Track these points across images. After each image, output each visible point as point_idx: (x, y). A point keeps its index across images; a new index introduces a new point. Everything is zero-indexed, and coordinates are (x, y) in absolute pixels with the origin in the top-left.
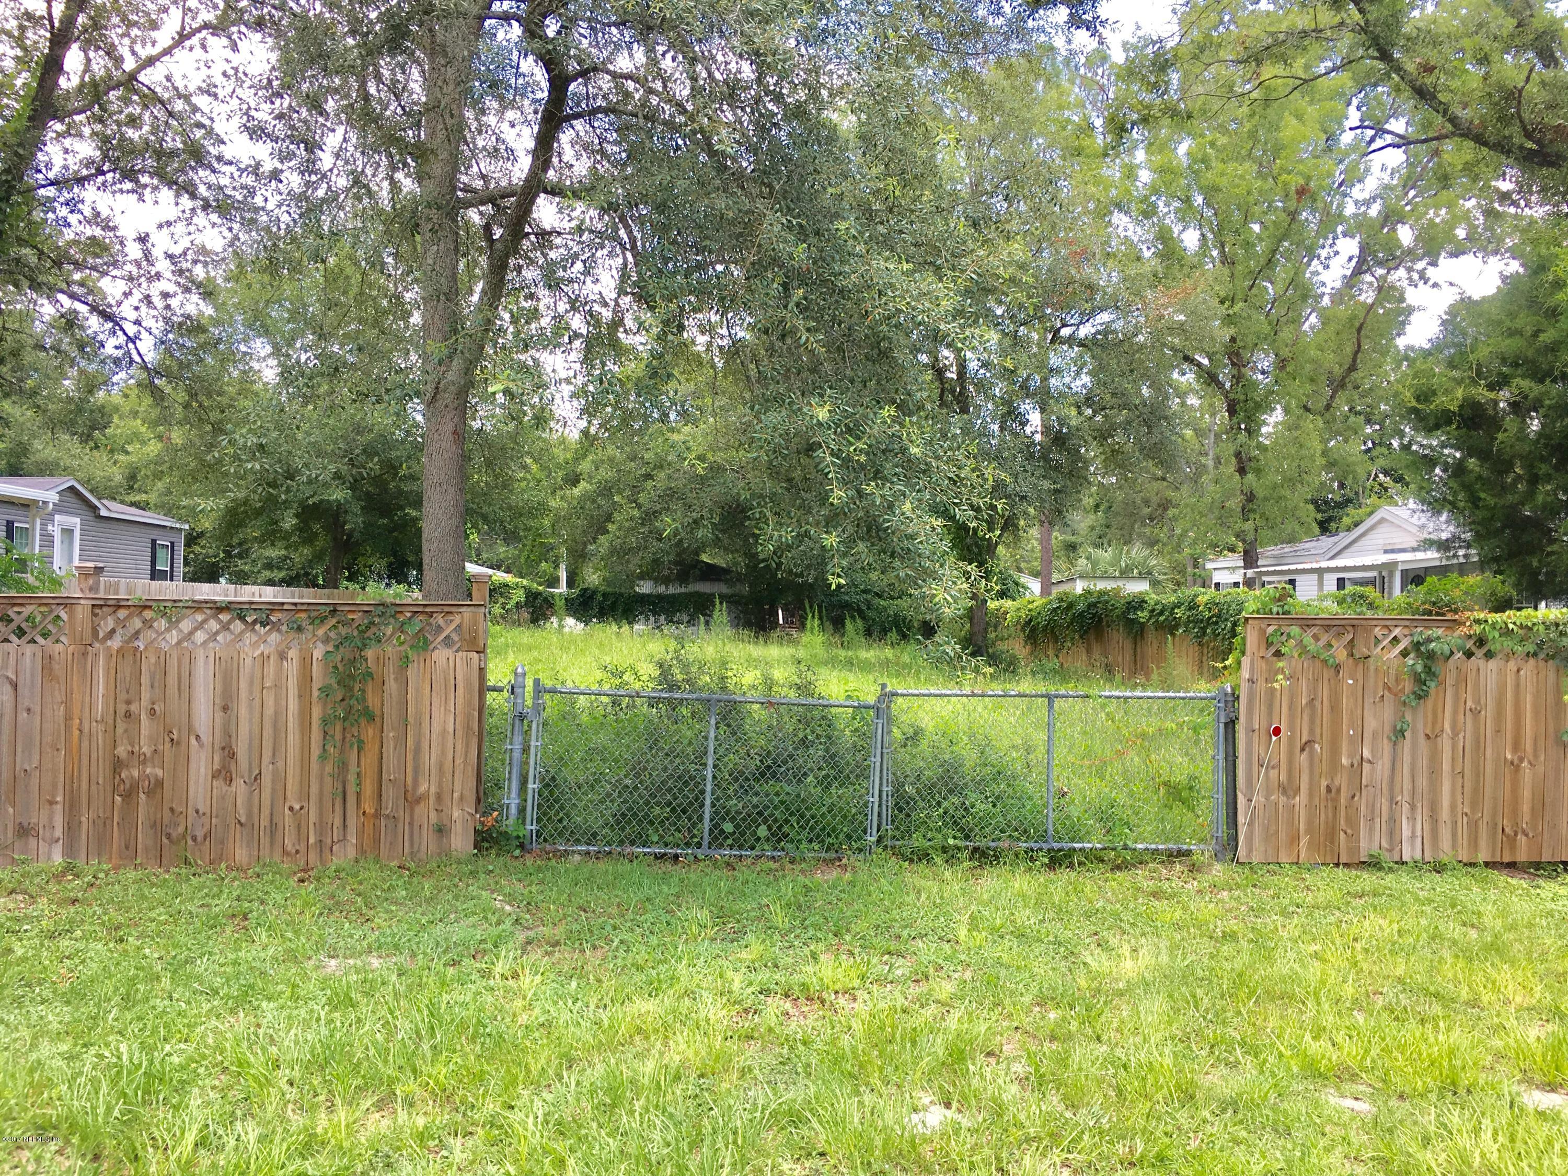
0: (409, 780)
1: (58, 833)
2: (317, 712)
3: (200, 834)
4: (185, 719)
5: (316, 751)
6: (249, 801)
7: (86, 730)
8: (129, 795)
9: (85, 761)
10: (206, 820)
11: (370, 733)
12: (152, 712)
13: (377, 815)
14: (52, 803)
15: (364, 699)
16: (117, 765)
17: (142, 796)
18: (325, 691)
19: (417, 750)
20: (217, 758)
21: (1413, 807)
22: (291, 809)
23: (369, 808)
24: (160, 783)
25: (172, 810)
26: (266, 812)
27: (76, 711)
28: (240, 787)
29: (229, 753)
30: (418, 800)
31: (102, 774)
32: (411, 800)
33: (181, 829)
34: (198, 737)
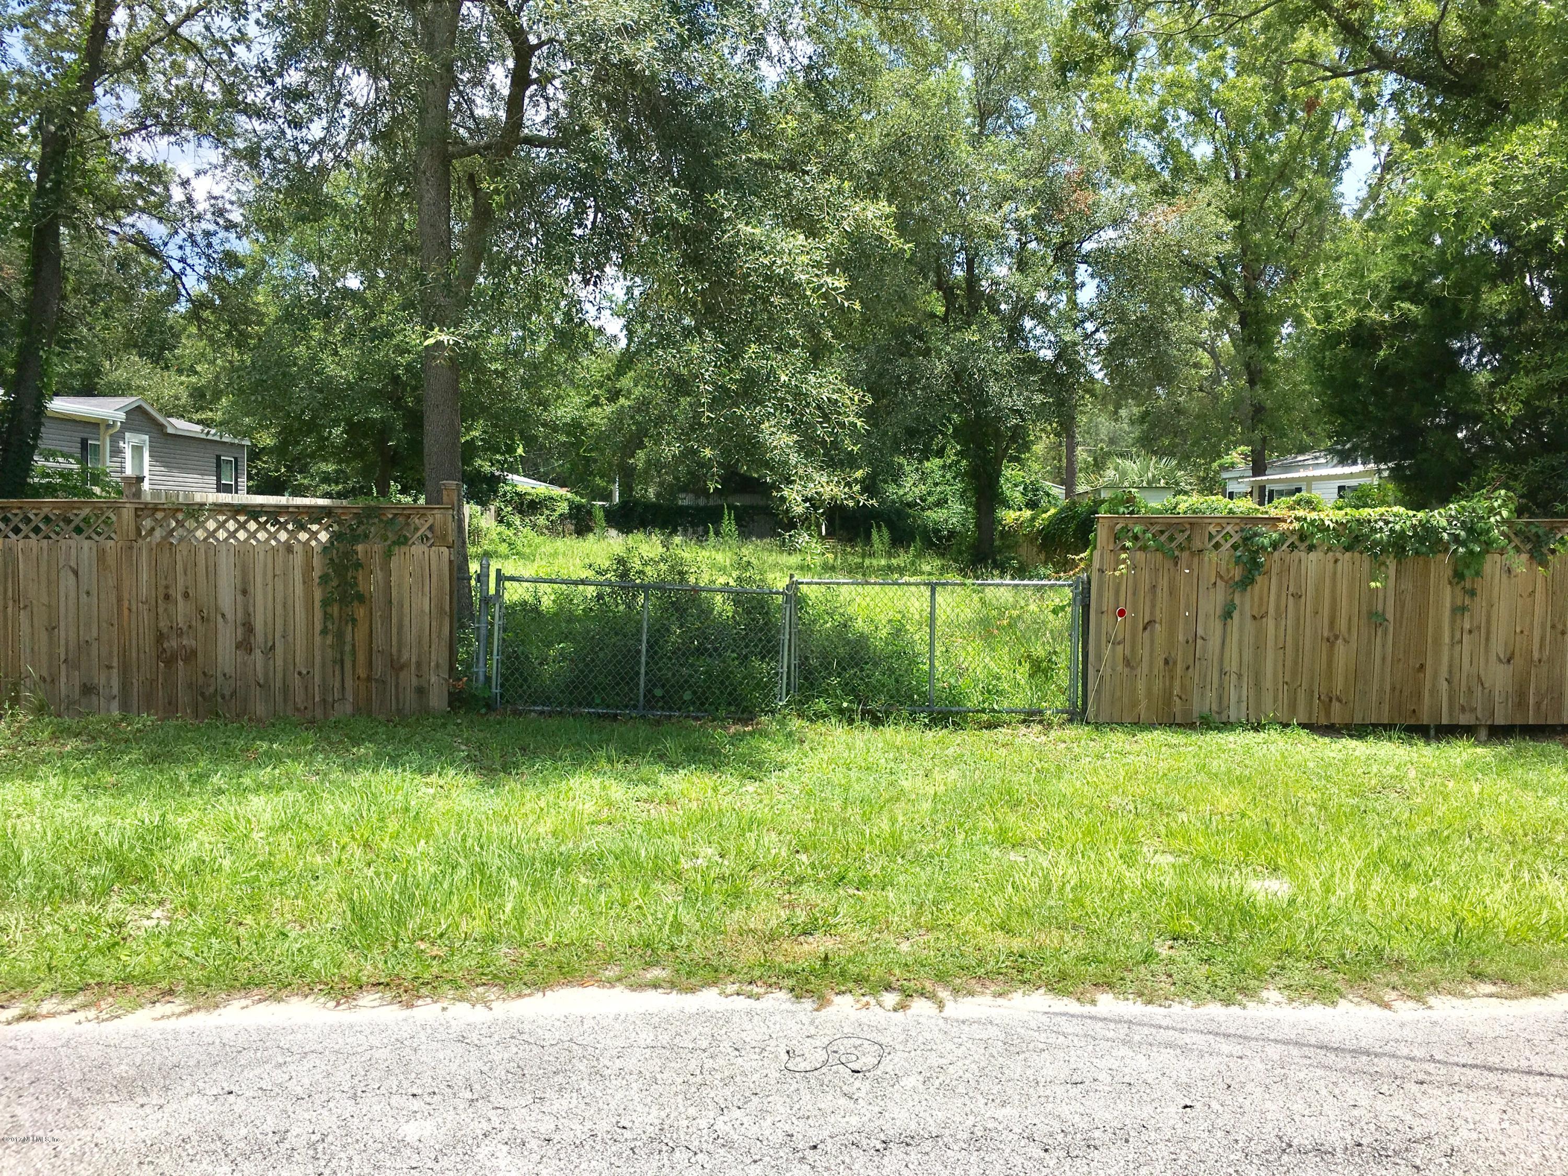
0: (394, 650)
1: (115, 691)
2: (318, 595)
3: (227, 693)
4: (212, 599)
5: (318, 627)
6: (266, 667)
7: (134, 608)
8: (170, 661)
9: (134, 633)
10: (232, 681)
11: (361, 612)
12: (186, 595)
13: (369, 679)
14: (109, 667)
15: (356, 584)
16: (160, 637)
17: (181, 663)
18: (324, 579)
19: (400, 626)
20: (239, 631)
21: (1240, 676)
22: (300, 673)
23: (362, 673)
24: (194, 653)
25: (204, 673)
26: (279, 676)
27: (126, 596)
28: (258, 655)
29: (249, 628)
30: (402, 668)
31: (148, 642)
32: (397, 667)
33: (212, 689)
34: (223, 615)
